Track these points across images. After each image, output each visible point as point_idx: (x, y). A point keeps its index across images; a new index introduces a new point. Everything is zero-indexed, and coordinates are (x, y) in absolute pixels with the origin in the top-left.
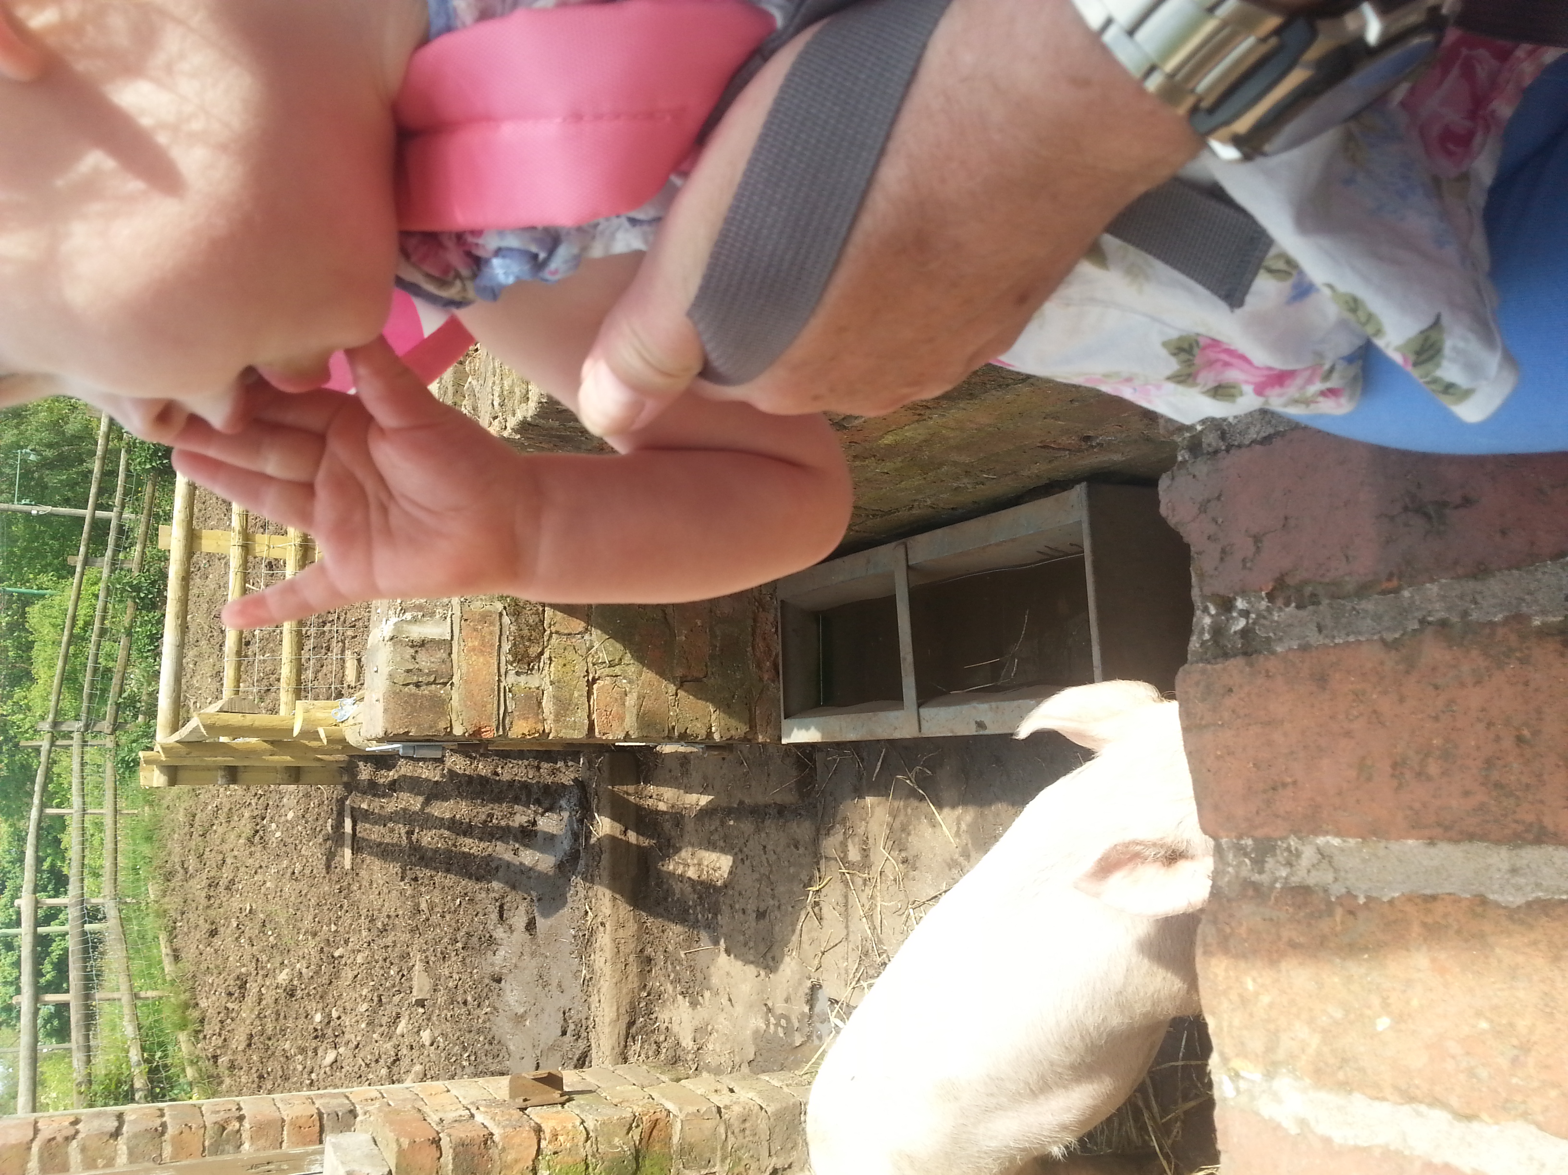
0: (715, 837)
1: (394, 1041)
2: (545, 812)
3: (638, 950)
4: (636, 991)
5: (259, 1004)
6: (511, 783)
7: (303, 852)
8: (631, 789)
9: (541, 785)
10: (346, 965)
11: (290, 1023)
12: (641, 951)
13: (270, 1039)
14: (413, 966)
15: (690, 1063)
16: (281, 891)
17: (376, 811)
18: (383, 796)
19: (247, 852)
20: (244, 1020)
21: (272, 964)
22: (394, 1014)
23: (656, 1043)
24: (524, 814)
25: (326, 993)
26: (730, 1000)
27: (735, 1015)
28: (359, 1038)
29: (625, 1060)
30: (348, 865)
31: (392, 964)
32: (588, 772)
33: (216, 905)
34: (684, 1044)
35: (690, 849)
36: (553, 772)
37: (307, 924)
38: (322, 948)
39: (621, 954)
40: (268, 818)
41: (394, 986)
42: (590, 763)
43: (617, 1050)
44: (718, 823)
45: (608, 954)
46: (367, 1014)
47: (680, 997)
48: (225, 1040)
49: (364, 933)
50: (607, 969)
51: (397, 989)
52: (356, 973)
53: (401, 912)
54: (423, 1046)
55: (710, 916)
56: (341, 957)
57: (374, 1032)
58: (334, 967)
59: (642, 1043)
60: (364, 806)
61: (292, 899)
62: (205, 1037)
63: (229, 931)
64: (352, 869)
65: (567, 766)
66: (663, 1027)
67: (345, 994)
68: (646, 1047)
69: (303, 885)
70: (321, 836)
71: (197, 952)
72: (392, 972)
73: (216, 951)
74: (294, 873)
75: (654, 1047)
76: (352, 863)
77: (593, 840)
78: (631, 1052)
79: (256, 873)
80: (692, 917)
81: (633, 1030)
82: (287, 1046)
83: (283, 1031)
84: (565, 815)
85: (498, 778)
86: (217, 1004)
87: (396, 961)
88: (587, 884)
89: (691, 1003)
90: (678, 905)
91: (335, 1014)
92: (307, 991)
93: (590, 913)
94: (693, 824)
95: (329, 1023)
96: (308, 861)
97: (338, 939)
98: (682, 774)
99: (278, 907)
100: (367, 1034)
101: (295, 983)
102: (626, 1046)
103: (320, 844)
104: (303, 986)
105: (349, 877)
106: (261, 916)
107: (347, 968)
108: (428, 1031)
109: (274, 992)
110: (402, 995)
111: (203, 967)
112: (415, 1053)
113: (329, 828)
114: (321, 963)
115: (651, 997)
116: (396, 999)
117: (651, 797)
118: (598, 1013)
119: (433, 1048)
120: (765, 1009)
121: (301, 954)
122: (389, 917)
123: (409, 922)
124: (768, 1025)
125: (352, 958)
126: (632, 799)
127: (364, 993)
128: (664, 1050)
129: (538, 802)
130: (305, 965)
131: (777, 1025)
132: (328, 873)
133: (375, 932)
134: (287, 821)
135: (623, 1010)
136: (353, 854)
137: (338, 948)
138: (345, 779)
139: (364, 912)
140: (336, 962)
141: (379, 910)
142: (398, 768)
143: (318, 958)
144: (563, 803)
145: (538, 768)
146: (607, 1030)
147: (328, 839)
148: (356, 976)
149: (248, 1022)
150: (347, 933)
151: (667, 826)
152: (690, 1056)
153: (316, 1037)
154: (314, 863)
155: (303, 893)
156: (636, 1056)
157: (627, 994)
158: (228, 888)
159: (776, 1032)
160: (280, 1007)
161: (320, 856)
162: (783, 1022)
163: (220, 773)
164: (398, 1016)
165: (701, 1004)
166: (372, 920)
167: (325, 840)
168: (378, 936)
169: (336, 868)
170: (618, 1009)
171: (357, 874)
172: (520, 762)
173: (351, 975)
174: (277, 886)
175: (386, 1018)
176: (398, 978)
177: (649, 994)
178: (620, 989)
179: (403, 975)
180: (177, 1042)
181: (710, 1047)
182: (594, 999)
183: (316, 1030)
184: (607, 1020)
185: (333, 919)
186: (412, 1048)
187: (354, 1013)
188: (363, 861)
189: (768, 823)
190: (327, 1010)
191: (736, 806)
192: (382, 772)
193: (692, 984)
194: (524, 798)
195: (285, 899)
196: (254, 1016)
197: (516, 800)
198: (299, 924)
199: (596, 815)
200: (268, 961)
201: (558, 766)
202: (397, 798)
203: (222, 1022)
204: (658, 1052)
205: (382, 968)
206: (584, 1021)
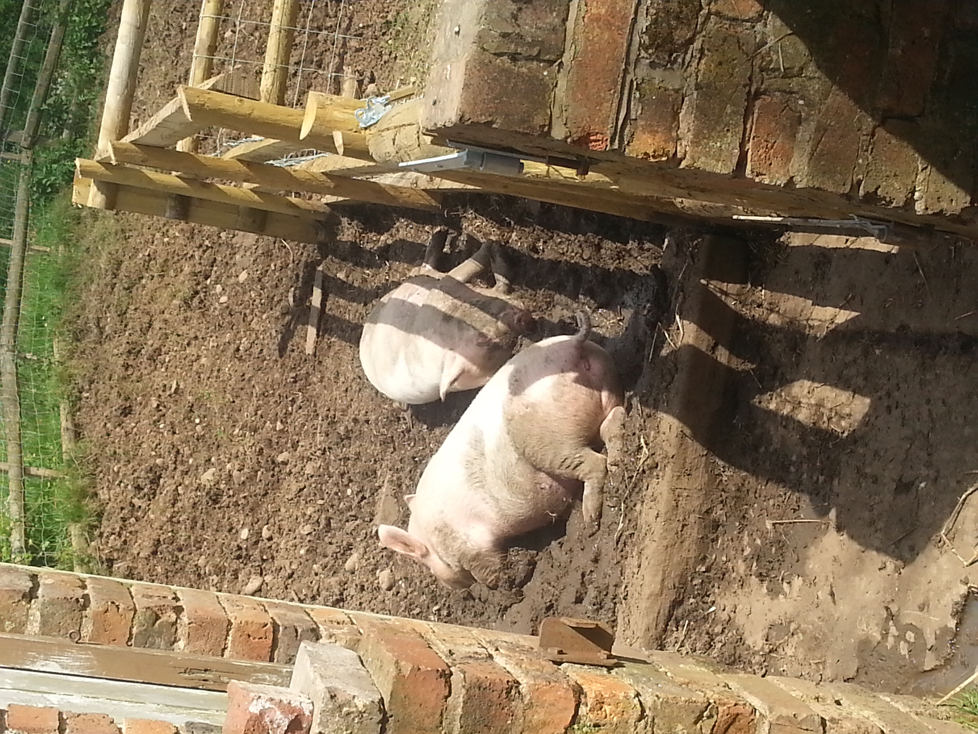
0: (852, 371)
1: (340, 577)
2: (598, 308)
3: (704, 509)
4: (691, 562)
5: (173, 505)
6: (555, 263)
7: (253, 325)
8: (732, 288)
9: (598, 272)
10: (290, 473)
11: (208, 535)
12: (708, 512)
13: (180, 550)
14: (380, 487)
15: (756, 667)
16: (219, 371)
17: (356, 284)
18: (369, 267)
19: (181, 317)
20: (151, 522)
21: (195, 459)
22: (345, 543)
23: (708, 633)
24: (567, 307)
25: (258, 505)
26: (832, 594)
27: (836, 616)
28: (294, 567)
29: (662, 647)
30: (309, 348)
31: (351, 481)
32: (674, 260)
33: (134, 378)
34: (749, 642)
35: (807, 384)
36: (619, 256)
37: (247, 416)
38: (262, 449)
39: (680, 510)
40: (213, 277)
41: (350, 508)
42: (679, 245)
43: (653, 632)
44: (859, 352)
45: (662, 507)
46: (309, 538)
47: (754, 580)
48: (125, 542)
49: (319, 438)
50: (658, 527)
51: (353, 513)
52: (302, 485)
53: (374, 417)
54: (378, 588)
55: (821, 478)
56: (285, 463)
57: (315, 562)
58: (273, 476)
59: (688, 630)
60: (341, 276)
61: (232, 382)
62: (101, 535)
63: (146, 411)
64: (315, 355)
65: (642, 249)
66: (724, 616)
67: (283, 510)
68: (694, 637)
69: (247, 368)
70: (278, 308)
71: (104, 432)
72: (349, 492)
73: (127, 434)
74: (238, 350)
75: (706, 638)
76: (316, 347)
77: (664, 352)
78: (671, 639)
79: (189, 344)
80: (791, 477)
81: (679, 612)
82: (201, 561)
83: (198, 543)
84: (627, 314)
85: (536, 256)
86: (121, 498)
87: (358, 478)
88: (647, 411)
89: (770, 591)
90: (774, 458)
91: (265, 533)
92: (234, 499)
93: (645, 449)
94: (819, 349)
95: (257, 543)
96: (258, 338)
97: (284, 440)
98: (815, 279)
99: (212, 390)
100: (303, 563)
101: (222, 486)
102: (665, 630)
103: (277, 318)
104: (231, 493)
105: (309, 365)
106: (190, 398)
107: (292, 478)
108: (388, 571)
109: (193, 494)
110: (358, 522)
111: (109, 450)
112: (366, 596)
113: (291, 300)
114: (257, 468)
115: (711, 574)
116: (350, 526)
117: (760, 305)
118: (634, 581)
119: (390, 593)
120: (885, 614)
121: (234, 451)
122: (356, 421)
123: (382, 430)
124: (885, 635)
125: (299, 466)
126: (731, 303)
127: (309, 513)
128: (719, 645)
129: (591, 293)
130: (237, 467)
131: (900, 637)
132: (281, 357)
133: (334, 438)
134: (237, 284)
135: (669, 583)
136: (318, 335)
137: (282, 452)
138: (322, 237)
139: (322, 412)
140: (277, 469)
141: (343, 411)
142: (394, 231)
143: (254, 460)
144: (628, 298)
145: (599, 247)
146: (643, 604)
147: (287, 313)
148: (301, 490)
149: (156, 525)
150: (297, 435)
151: (777, 349)
152: (757, 658)
153: (239, 557)
154: (266, 342)
155: (247, 377)
156: (677, 646)
157: (679, 564)
158: (151, 358)
159: (895, 647)
160: (198, 513)
161: (274, 334)
162: (910, 636)
163: (170, 203)
164: (349, 547)
165: (785, 595)
166: (332, 423)
167: (284, 314)
168: (337, 444)
169: (293, 351)
170: (663, 580)
171: (320, 362)
172: (573, 238)
173: (294, 488)
174: (213, 364)
175: (334, 546)
176: (357, 500)
177: (708, 570)
178: (671, 557)
179: (363, 498)
180: (67, 535)
181: (790, 651)
182: (632, 563)
183: (240, 548)
184: (646, 591)
185: (281, 415)
186: (362, 588)
187: (292, 535)
188: (329, 347)
189: (941, 359)
190: (256, 527)
191: (893, 331)
192: (371, 235)
193: (776, 565)
194: (570, 286)
195: (223, 381)
196: (165, 519)
197: (560, 288)
198: (237, 416)
199: (677, 317)
200: (191, 455)
201: (629, 246)
202: (390, 268)
203: (124, 520)
204: (710, 646)
205: (337, 484)
206: (611, 589)
